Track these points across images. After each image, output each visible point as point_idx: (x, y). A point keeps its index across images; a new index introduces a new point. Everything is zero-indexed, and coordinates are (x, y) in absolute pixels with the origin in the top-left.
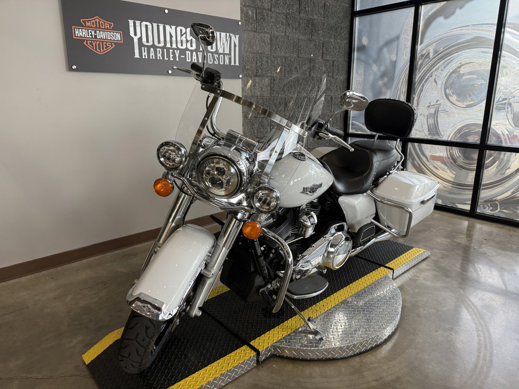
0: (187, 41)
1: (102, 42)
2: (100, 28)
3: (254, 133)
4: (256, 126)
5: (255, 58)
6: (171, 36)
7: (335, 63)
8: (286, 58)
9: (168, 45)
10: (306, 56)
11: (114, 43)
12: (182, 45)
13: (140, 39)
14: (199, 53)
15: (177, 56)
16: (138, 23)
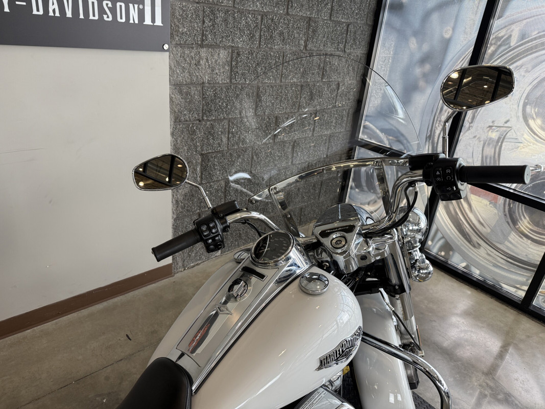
3: (196, 147)
4: (200, 134)
5: (201, 13)
7: (351, 27)
8: (264, 15)
10: (301, 14)
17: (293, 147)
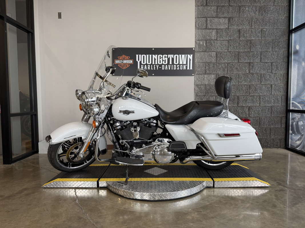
0: (163, 61)
1: (125, 64)
2: (124, 59)
5: (205, 65)
6: (155, 59)
7: (274, 63)
8: (228, 64)
9: (153, 63)
10: (245, 62)
11: (130, 64)
12: (160, 63)
13: (141, 62)
14: (169, 65)
15: (157, 67)
16: (140, 55)
17: (249, 109)
